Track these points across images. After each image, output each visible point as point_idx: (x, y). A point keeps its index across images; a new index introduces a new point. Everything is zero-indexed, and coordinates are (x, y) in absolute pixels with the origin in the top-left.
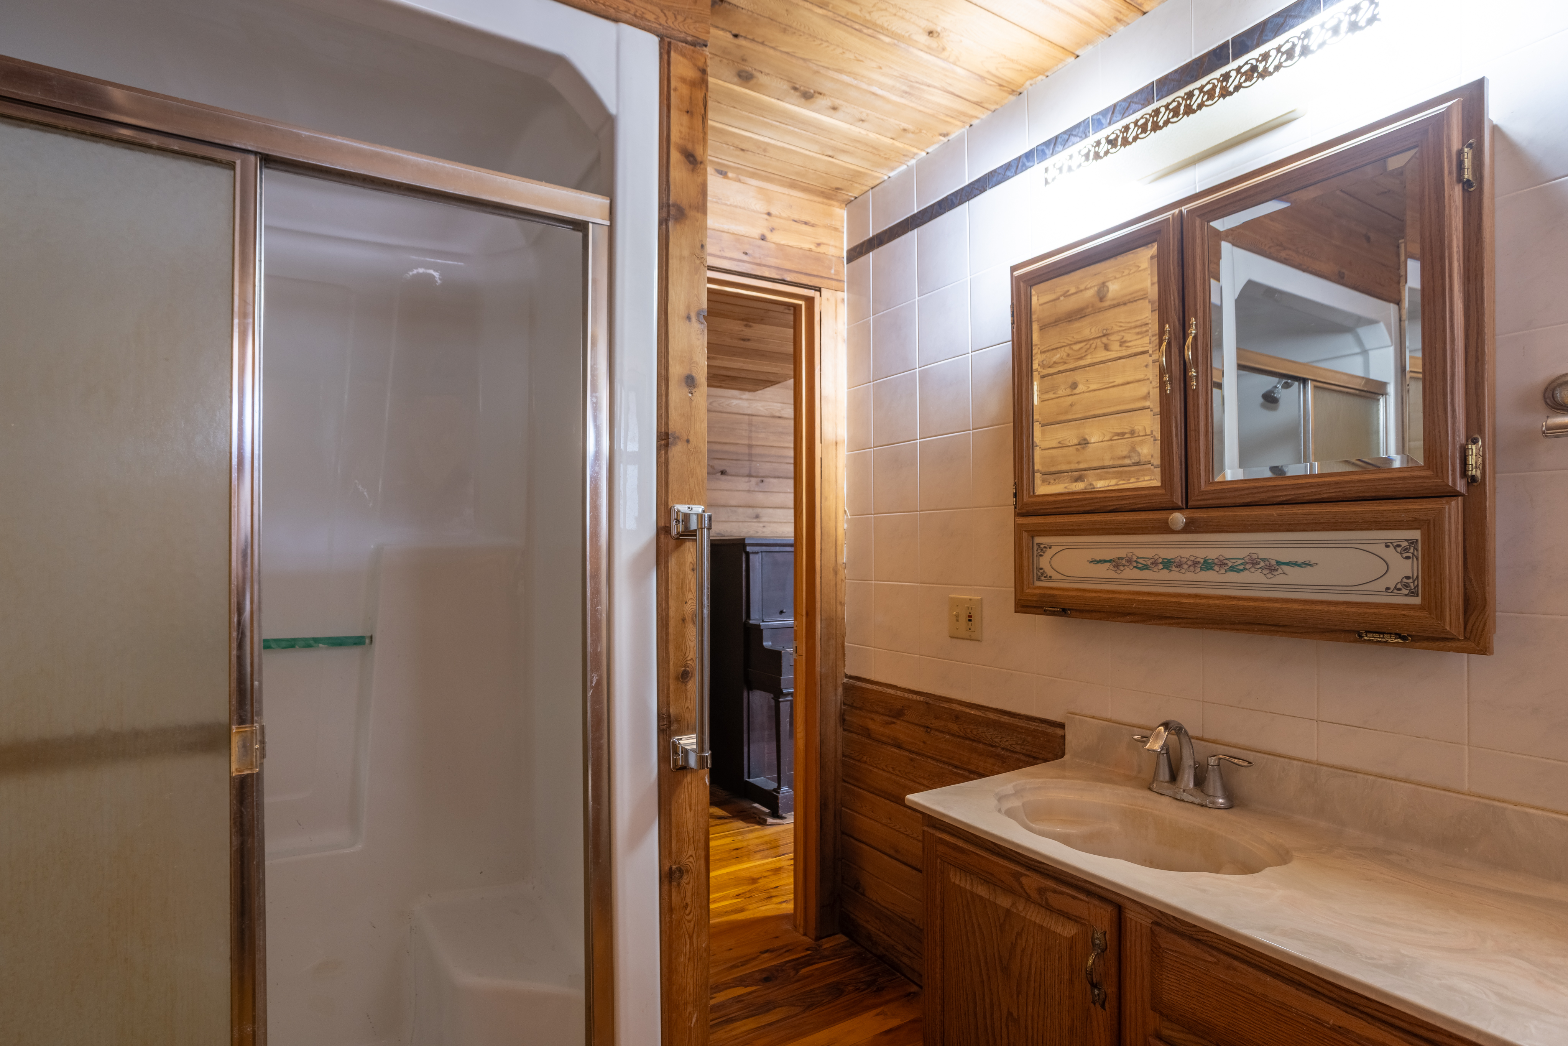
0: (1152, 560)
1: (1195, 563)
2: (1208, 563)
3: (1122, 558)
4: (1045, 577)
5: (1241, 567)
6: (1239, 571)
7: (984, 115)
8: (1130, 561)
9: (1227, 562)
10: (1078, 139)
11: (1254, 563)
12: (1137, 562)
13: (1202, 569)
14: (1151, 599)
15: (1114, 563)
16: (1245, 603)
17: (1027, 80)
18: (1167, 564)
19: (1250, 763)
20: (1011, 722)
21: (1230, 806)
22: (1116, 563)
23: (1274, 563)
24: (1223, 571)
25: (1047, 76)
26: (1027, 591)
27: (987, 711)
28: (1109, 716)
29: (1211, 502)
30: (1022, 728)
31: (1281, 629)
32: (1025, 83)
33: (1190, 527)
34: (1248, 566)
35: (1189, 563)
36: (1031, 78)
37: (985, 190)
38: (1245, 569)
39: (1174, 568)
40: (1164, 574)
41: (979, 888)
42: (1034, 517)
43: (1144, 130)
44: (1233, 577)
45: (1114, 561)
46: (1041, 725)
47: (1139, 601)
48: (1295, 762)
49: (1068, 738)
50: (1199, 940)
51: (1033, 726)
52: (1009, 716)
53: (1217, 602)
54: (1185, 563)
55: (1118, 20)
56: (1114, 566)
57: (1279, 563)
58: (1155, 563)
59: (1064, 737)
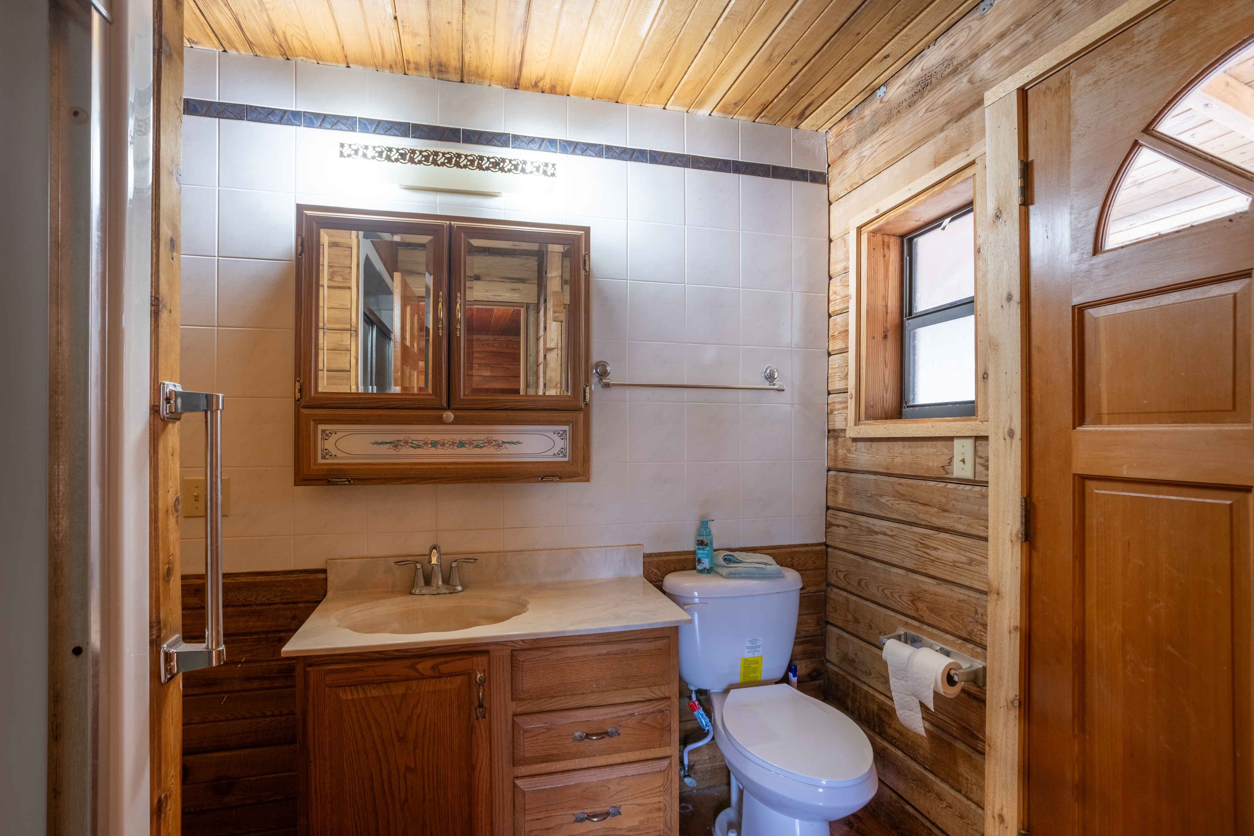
0: (424, 442)
1: (453, 443)
2: (462, 443)
3: (400, 441)
4: (330, 456)
5: (482, 445)
6: (481, 447)
7: (245, 52)
8: (406, 442)
9: (473, 442)
10: (346, 129)
11: (489, 442)
12: (412, 443)
13: (458, 447)
14: (426, 467)
15: (393, 444)
16: (487, 466)
17: (304, 56)
18: (434, 444)
19: (476, 560)
20: (268, 579)
21: (464, 588)
22: (395, 445)
23: (500, 442)
24: (471, 448)
25: (318, 63)
26: (314, 468)
27: (237, 576)
28: (365, 555)
29: (467, 406)
30: (281, 582)
31: (503, 479)
32: (300, 56)
33: (457, 421)
34: (486, 445)
35: (449, 443)
36: (307, 57)
37: (241, 119)
38: (484, 446)
39: (439, 446)
40: (432, 451)
41: (373, 691)
42: (323, 409)
43: (427, 160)
44: (477, 451)
45: (394, 443)
46: (300, 575)
47: (416, 469)
48: (494, 554)
49: (330, 579)
50: (538, 648)
51: (293, 577)
52: (263, 576)
53: (470, 466)
54: (447, 443)
55: (391, 67)
56: (395, 446)
57: (503, 442)
58: (426, 444)
59: (326, 579)
